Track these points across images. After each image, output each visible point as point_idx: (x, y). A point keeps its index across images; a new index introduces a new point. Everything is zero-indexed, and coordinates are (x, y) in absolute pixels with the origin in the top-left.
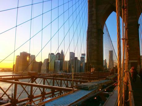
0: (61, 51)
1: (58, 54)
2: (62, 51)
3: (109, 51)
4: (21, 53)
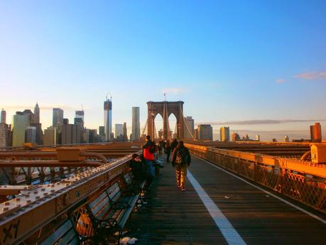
0: (35, 106)
2: (37, 105)
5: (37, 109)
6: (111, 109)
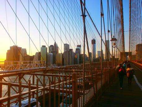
2: (55, 42)
4: (11, 47)
5: (55, 44)
6: (95, 43)
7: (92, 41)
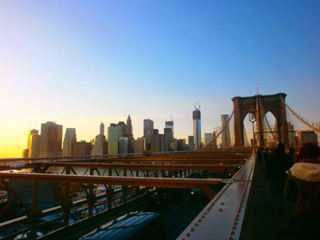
0: (127, 118)
1: (121, 123)
2: (129, 117)
3: (222, 116)
4: (42, 125)
5: (129, 121)
6: (200, 118)
7: (194, 113)
